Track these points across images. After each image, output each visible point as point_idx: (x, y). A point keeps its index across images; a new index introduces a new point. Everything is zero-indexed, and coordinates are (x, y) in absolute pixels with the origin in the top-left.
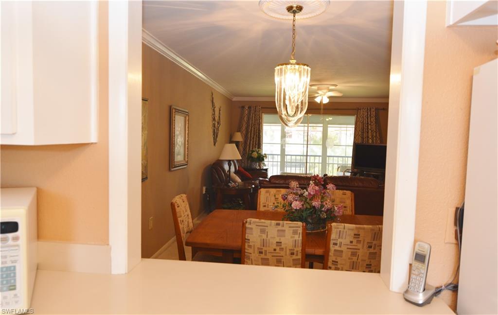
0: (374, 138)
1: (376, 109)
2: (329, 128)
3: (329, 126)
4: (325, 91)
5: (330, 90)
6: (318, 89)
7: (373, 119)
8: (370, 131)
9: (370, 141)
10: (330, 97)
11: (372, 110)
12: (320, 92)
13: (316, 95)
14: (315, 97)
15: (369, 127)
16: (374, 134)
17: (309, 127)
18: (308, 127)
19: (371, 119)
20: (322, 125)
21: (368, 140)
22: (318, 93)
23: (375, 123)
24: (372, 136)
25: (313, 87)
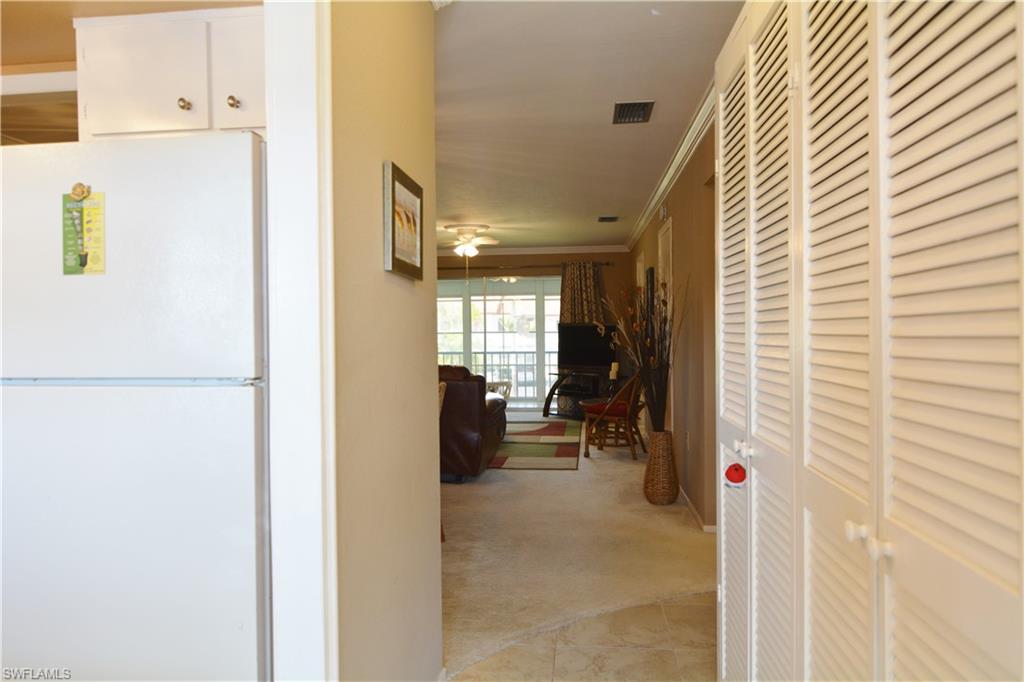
0: (594, 315)
1: (595, 265)
2: (546, 302)
3: (546, 297)
4: (468, 236)
5: (478, 235)
6: (460, 233)
7: (590, 282)
8: (585, 303)
9: (587, 320)
10: (480, 247)
11: (588, 266)
12: (461, 238)
13: (456, 243)
14: (454, 247)
15: (584, 296)
16: (594, 308)
17: (487, 303)
18: (485, 300)
19: (586, 281)
20: (534, 297)
21: (583, 318)
22: (458, 240)
23: (594, 287)
24: (589, 311)
25: (450, 230)
